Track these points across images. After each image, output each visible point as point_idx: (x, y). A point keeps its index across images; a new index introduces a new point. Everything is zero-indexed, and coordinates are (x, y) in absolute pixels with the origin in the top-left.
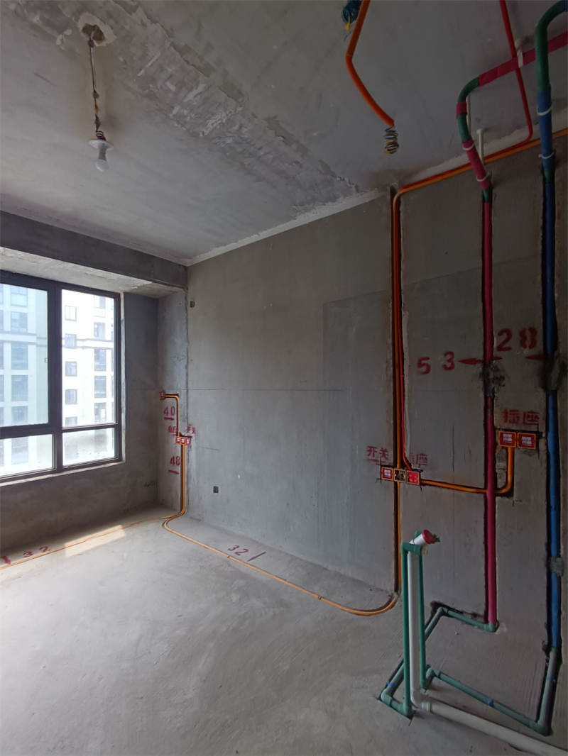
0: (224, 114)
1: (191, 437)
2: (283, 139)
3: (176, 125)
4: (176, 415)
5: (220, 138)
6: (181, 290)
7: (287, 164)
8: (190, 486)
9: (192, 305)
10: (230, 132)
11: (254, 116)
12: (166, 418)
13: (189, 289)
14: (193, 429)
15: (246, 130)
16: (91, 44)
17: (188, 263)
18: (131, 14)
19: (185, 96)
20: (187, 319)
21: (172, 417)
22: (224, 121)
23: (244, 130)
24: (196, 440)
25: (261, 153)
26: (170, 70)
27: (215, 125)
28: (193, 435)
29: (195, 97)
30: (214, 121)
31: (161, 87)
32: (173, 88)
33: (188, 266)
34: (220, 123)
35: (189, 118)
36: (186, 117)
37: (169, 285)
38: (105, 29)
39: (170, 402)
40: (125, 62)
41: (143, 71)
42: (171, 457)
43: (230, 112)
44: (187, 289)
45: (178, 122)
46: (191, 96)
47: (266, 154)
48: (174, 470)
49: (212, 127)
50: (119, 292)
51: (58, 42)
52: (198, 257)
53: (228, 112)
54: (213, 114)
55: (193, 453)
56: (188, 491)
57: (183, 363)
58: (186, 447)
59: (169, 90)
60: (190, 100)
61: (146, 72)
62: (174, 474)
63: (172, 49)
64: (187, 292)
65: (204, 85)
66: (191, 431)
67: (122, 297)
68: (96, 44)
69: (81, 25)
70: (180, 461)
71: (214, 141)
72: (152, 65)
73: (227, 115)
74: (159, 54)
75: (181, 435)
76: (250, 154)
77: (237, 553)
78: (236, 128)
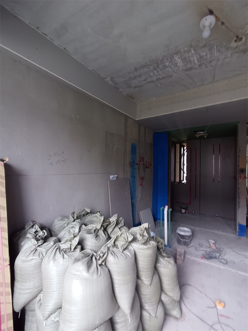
3: (186, 49)
5: (170, 61)
11: (175, 73)
16: (237, 37)
19: (196, 56)
22: (178, 65)
23: (170, 69)
26: (209, 56)
27: (178, 62)
29: (194, 60)
31: (205, 51)
32: (202, 54)
36: (188, 54)
40: (223, 44)
54: (183, 62)
59: (202, 52)
60: (194, 57)
61: (214, 49)
63: (213, 59)
65: (196, 63)
69: (244, 38)
71: (169, 59)
73: (180, 66)
74: (216, 56)
78: (173, 67)
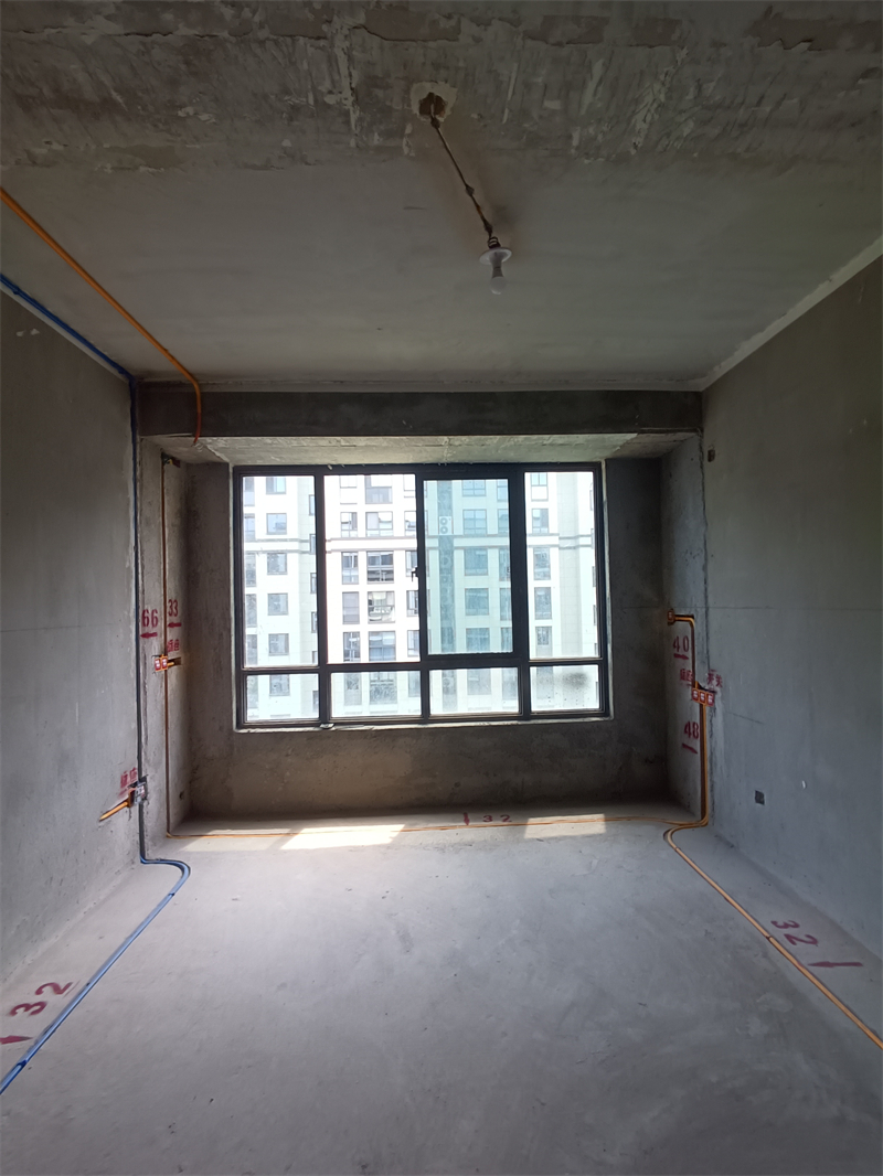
0: (657, 86)
1: (714, 692)
2: (807, 45)
3: (586, 162)
4: (690, 650)
5: (668, 135)
6: (693, 434)
7: (843, 93)
8: (715, 779)
9: (711, 457)
10: (682, 112)
11: (717, 45)
12: (677, 656)
13: (705, 430)
14: (719, 678)
15: (712, 85)
16: (435, 124)
17: (701, 385)
18: (457, 40)
19: (580, 104)
20: (703, 484)
21: (685, 654)
22: (662, 97)
23: (709, 88)
24: (722, 698)
25: (767, 108)
26: (540, 80)
27: (649, 118)
28: (718, 689)
29: (595, 93)
30: (644, 112)
31: (541, 117)
32: (553, 105)
33: (701, 389)
34: (656, 110)
35: (600, 137)
36: (595, 137)
37: (667, 432)
38: (442, 90)
39: (681, 627)
40: (481, 116)
41: (507, 111)
42: (686, 722)
43: (666, 74)
44: (702, 431)
45: (587, 155)
46: (588, 98)
47: (779, 104)
48: (690, 745)
49: (645, 126)
50: (598, 460)
51: (406, 150)
52: (716, 368)
53: (662, 77)
54: (637, 101)
55: (719, 720)
56: (712, 786)
57: (699, 562)
58: (707, 709)
59: (553, 113)
60: (590, 105)
61: (511, 111)
62: (690, 753)
63: (529, 43)
64: (702, 437)
65: (601, 61)
66: (715, 682)
67: (603, 466)
68: (441, 119)
69: (415, 109)
70: (698, 731)
71: (660, 148)
72: (514, 93)
73: (663, 84)
74: (516, 65)
75: (700, 687)
76: (742, 125)
77: (789, 937)
78: (690, 96)
